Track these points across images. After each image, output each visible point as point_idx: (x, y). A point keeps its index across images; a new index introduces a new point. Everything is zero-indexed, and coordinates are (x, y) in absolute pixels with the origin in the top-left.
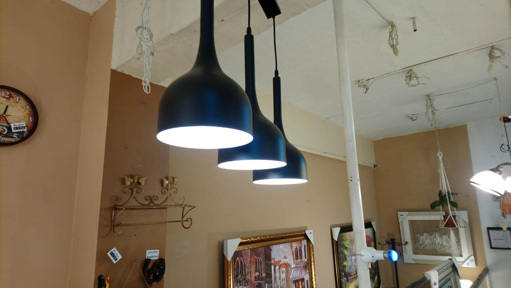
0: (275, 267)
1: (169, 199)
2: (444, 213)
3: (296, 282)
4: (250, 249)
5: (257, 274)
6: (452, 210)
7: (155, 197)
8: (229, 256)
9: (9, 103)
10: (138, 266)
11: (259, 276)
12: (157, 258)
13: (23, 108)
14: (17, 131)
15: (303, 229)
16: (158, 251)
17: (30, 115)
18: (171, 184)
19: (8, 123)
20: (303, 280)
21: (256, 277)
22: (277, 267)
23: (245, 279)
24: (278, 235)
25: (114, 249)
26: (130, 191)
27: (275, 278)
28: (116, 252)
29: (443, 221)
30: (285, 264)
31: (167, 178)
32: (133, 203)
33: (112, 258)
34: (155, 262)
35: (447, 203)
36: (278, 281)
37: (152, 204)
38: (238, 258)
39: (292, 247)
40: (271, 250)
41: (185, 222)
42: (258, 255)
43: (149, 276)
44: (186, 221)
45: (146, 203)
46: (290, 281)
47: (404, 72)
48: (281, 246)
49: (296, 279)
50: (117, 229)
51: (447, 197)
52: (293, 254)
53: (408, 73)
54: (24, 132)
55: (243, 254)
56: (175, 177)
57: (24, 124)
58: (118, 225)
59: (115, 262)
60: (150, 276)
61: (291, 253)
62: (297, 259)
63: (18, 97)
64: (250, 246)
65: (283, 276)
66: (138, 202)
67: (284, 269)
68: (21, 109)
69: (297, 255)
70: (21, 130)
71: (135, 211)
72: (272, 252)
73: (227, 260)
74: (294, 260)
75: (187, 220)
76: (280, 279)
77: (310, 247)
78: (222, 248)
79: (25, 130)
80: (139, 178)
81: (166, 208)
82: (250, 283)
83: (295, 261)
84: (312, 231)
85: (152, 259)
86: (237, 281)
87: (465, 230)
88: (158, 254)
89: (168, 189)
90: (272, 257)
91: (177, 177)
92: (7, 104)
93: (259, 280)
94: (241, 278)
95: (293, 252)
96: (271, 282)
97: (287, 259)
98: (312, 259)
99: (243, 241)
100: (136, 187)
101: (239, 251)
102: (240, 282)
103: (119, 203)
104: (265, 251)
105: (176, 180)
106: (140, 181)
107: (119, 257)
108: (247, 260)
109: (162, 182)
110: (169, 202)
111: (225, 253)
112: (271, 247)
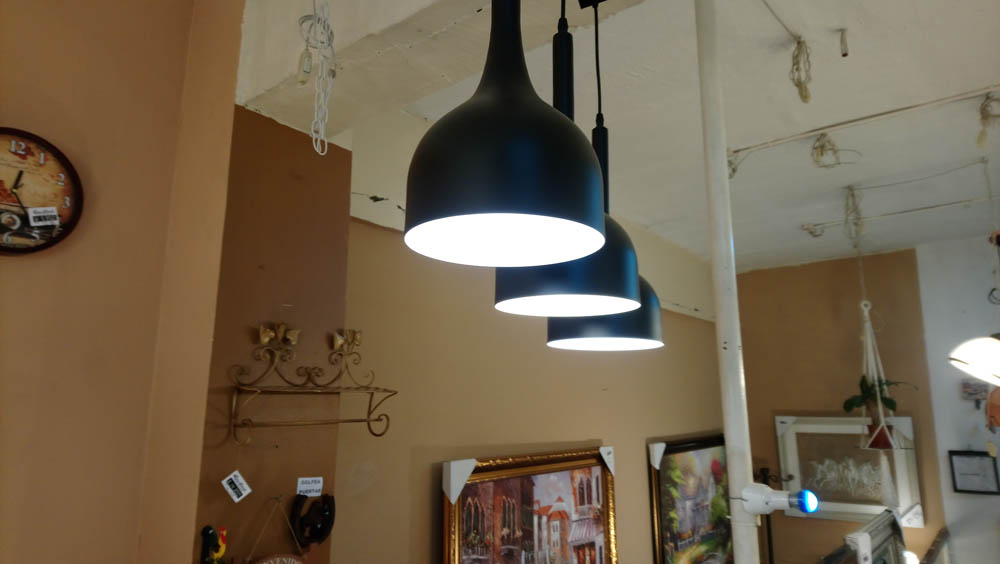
0: (540, 518)
1: (345, 375)
2: (869, 421)
3: (579, 548)
4: (493, 481)
5: (506, 531)
6: (886, 415)
7: (317, 370)
8: (454, 495)
9: (26, 165)
10: (280, 508)
11: (508, 536)
12: (319, 494)
13: (52, 176)
14: (41, 224)
15: (596, 445)
16: (321, 479)
17: (65, 192)
18: (349, 344)
19: (23, 208)
20: (592, 545)
21: (503, 537)
22: (544, 519)
23: (482, 542)
24: (548, 454)
25: (236, 473)
26: (268, 356)
27: (540, 541)
28: (240, 480)
29: (866, 436)
30: (560, 512)
31: (341, 333)
32: (273, 381)
33: (230, 491)
34: (315, 502)
35: (875, 401)
36: (545, 545)
37: (310, 385)
38: (469, 499)
39: (572, 479)
40: (533, 484)
41: (373, 421)
42: (508, 493)
43: (303, 530)
44: (377, 420)
45: (300, 381)
46: (568, 547)
47: (810, 138)
48: (553, 477)
49: (580, 543)
50: (242, 433)
51: (877, 389)
52: (574, 494)
53: (818, 140)
54: (53, 227)
55: (480, 491)
56: (357, 330)
57: (53, 210)
58: (244, 424)
59: (237, 500)
60: (305, 530)
61: (571, 491)
62: (582, 503)
63: (42, 155)
64: (495, 475)
65: (556, 536)
66: (283, 378)
67: (556, 523)
68: (50, 178)
69: (583, 495)
70: (48, 223)
71: (276, 398)
72: (535, 488)
73: (450, 503)
74: (576, 505)
75: (379, 419)
76: (549, 543)
77: (606, 479)
78: (438, 477)
79: (57, 223)
80: (287, 331)
81: (338, 393)
82: (491, 549)
83: (579, 507)
84: (611, 449)
85: (309, 495)
86: (467, 545)
87: (906, 454)
88: (320, 486)
89: (341, 355)
90: (536, 498)
91: (360, 332)
92: (21, 167)
93: (508, 544)
94: (475, 538)
95: (574, 489)
96: (531, 548)
97: (564, 504)
98: (611, 504)
99: (480, 464)
100: (279, 349)
101: (472, 485)
102: (473, 546)
103: (246, 380)
104: (522, 485)
105: (358, 336)
106: (288, 337)
107: (246, 490)
108: (487, 502)
109: (331, 342)
110: (345, 381)
111: (445, 488)
112: (533, 477)
